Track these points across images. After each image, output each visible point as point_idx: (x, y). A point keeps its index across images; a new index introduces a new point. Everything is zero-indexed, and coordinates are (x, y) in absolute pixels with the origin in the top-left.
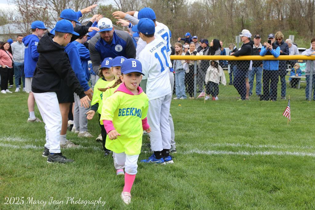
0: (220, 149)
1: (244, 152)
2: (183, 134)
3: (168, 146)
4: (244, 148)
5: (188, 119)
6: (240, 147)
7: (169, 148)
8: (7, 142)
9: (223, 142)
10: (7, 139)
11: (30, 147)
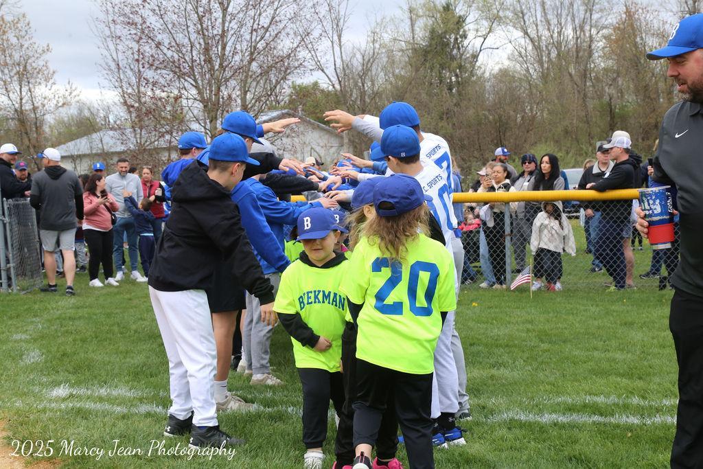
0: (570, 409)
1: (628, 417)
2: (486, 373)
3: (451, 406)
4: (626, 408)
5: (496, 338)
6: (617, 405)
7: (455, 409)
8: (101, 399)
9: (578, 393)
10: (101, 392)
11: (150, 409)
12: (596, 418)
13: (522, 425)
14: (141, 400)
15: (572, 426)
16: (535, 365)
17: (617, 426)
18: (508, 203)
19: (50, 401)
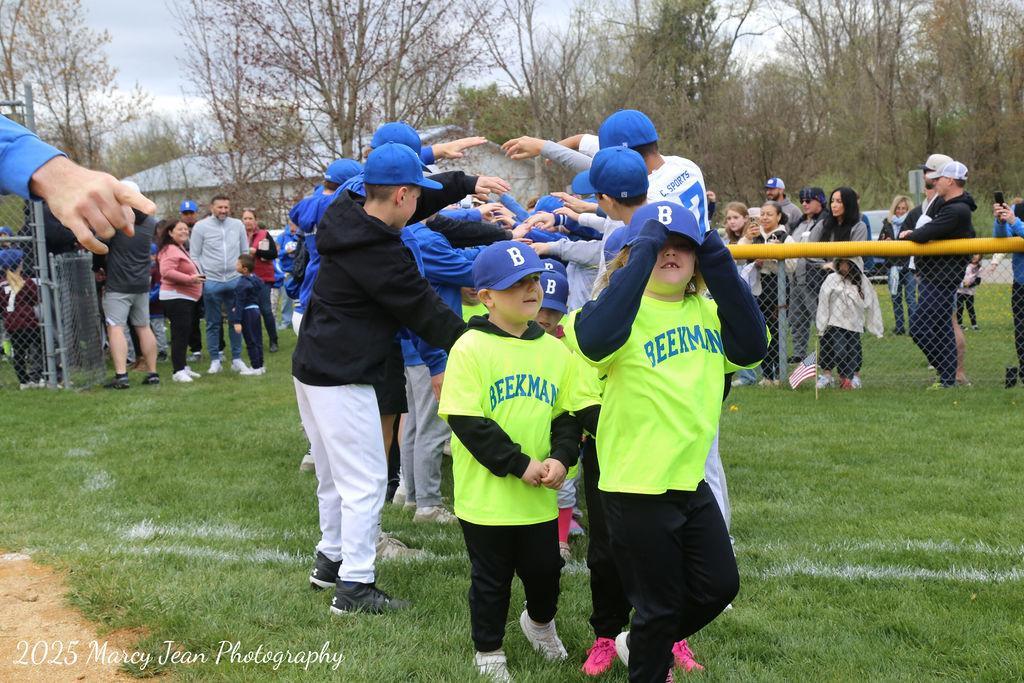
0: (884, 559)
1: (970, 571)
4: (966, 558)
5: (767, 457)
6: (952, 554)
8: (200, 542)
9: (894, 537)
10: (199, 531)
11: (270, 556)
12: (923, 572)
13: (813, 582)
14: (257, 544)
15: (888, 584)
16: (828, 495)
17: (955, 584)
18: (783, 260)
19: (128, 544)
